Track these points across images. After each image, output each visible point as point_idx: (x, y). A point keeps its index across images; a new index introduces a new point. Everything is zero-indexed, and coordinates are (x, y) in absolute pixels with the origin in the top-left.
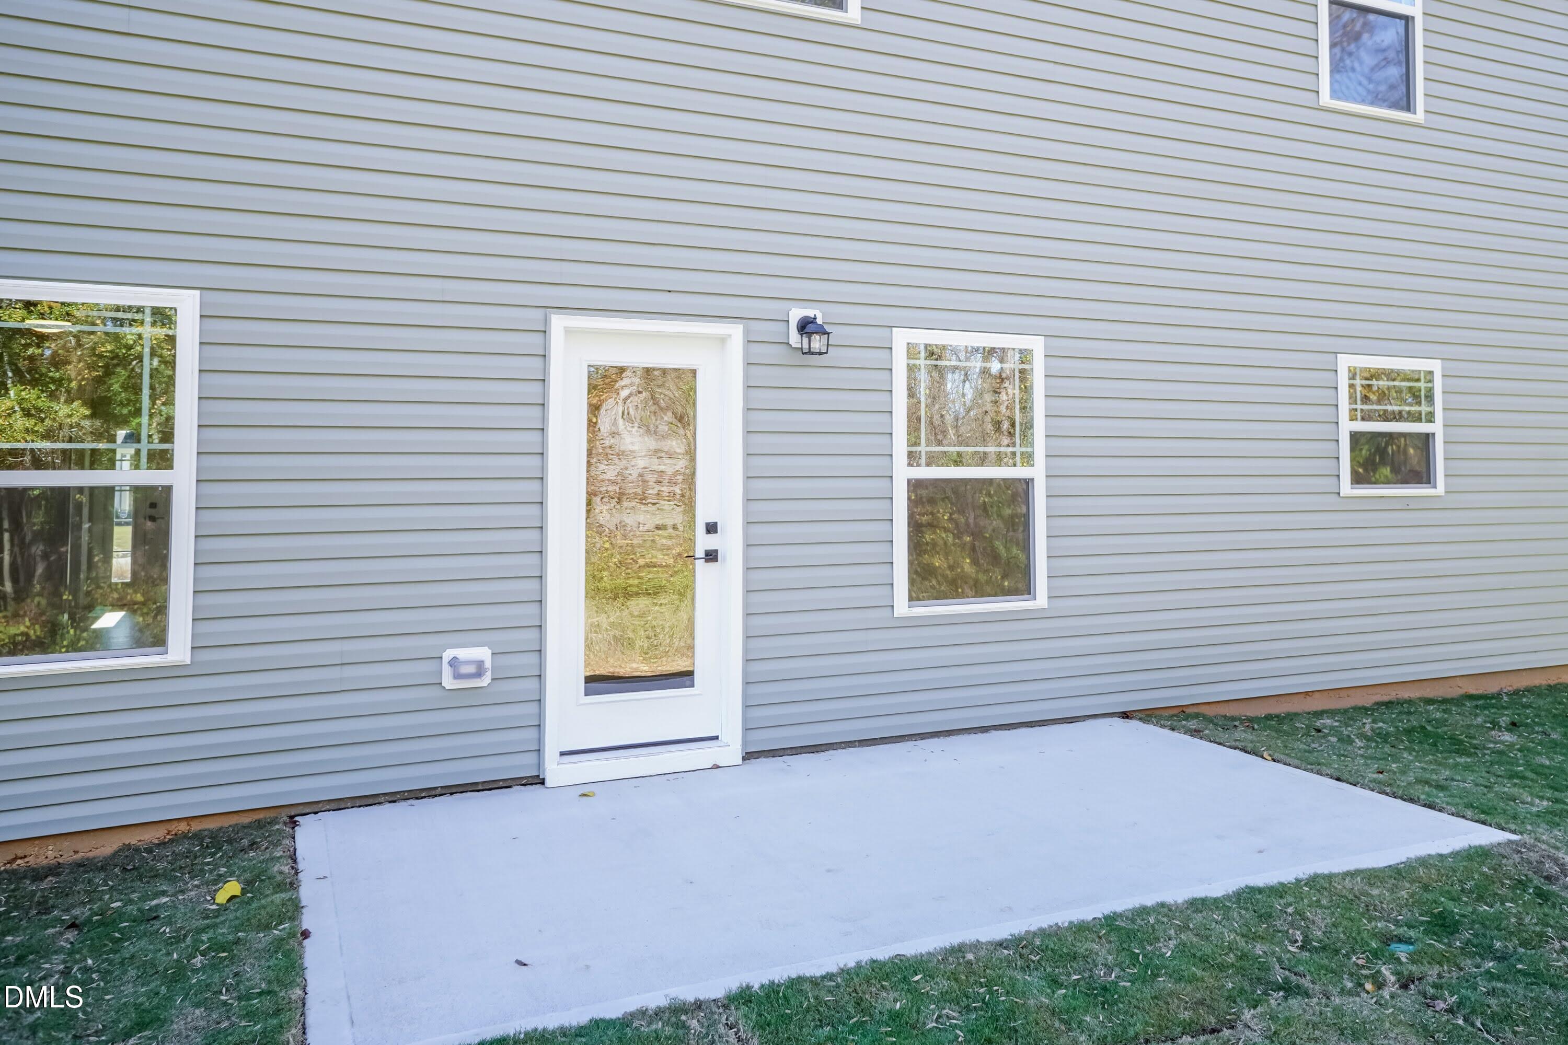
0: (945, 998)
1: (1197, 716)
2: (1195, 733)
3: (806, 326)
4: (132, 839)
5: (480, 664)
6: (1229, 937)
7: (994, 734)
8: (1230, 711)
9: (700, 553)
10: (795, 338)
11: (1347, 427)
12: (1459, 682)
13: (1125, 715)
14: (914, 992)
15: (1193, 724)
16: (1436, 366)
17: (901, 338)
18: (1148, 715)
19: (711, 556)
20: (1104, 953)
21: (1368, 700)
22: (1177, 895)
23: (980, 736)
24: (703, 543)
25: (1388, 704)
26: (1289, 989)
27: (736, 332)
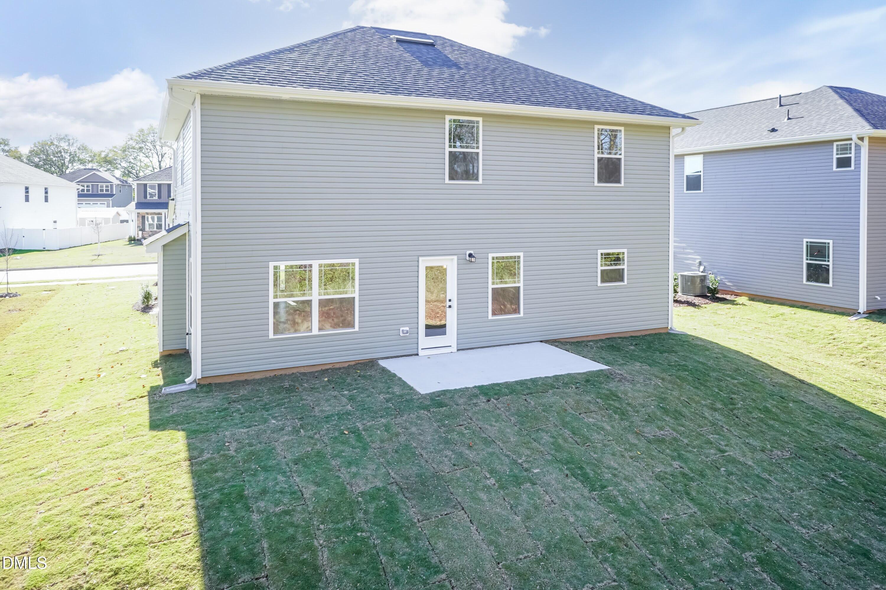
0: (505, 388)
1: (558, 342)
2: (556, 346)
3: (470, 255)
4: (350, 363)
5: (407, 331)
6: (550, 382)
7: (511, 346)
8: (567, 340)
9: (448, 306)
10: (468, 258)
11: (600, 268)
12: (630, 333)
13: (541, 341)
14: (500, 387)
15: (557, 344)
16: (625, 251)
17: (491, 256)
18: (547, 342)
19: (450, 307)
20: (529, 383)
21: (603, 338)
22: (543, 376)
23: (507, 346)
24: (448, 304)
25: (608, 339)
26: (557, 388)
27: (455, 258)
